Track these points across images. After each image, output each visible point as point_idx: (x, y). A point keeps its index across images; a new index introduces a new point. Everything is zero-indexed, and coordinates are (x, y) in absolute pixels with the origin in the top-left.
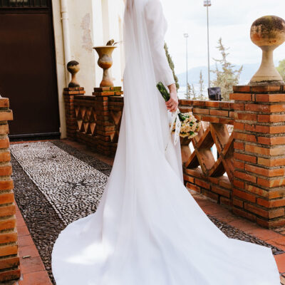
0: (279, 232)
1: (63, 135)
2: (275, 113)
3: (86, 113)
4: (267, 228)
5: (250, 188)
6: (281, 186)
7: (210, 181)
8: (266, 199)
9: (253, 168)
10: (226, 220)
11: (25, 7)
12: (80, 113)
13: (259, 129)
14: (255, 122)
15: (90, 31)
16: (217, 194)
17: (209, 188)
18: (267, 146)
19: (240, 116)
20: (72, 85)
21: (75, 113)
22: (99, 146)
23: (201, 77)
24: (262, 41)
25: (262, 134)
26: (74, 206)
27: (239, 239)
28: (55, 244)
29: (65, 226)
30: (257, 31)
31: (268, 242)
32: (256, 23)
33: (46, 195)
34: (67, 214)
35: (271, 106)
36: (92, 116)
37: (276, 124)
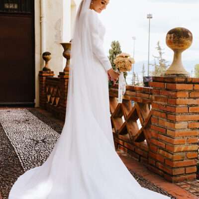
0: (179, 186)
1: (37, 105)
2: (181, 98)
3: (53, 90)
4: (171, 182)
5: (161, 151)
6: (183, 151)
7: (134, 145)
8: (171, 160)
9: (164, 137)
10: (142, 174)
11: (15, 12)
12: (49, 90)
13: (168, 109)
14: (167, 104)
15: (60, 31)
16: (139, 154)
17: (133, 150)
18: (174, 122)
19: (156, 99)
20: (45, 69)
21: (46, 90)
22: (61, 114)
23: (143, 68)
24: (174, 45)
25: (171, 113)
26: (33, 158)
27: (149, 189)
28: (13, 185)
29: (24, 172)
30: (170, 38)
31: (170, 193)
32: (170, 33)
33: (15, 148)
34: (27, 163)
35: (178, 93)
36: (57, 92)
37: (181, 106)
